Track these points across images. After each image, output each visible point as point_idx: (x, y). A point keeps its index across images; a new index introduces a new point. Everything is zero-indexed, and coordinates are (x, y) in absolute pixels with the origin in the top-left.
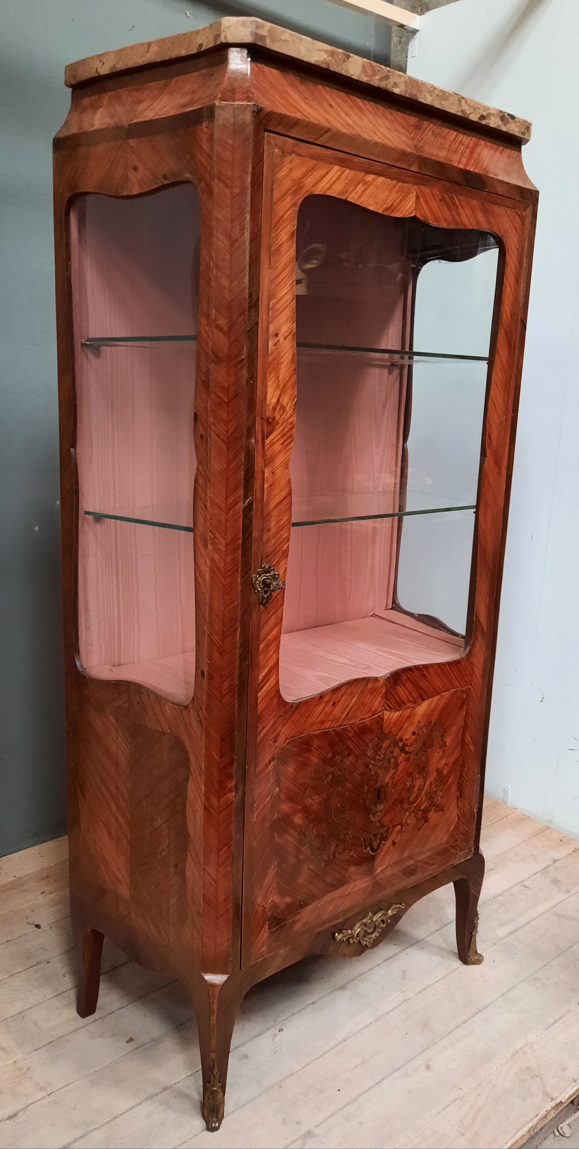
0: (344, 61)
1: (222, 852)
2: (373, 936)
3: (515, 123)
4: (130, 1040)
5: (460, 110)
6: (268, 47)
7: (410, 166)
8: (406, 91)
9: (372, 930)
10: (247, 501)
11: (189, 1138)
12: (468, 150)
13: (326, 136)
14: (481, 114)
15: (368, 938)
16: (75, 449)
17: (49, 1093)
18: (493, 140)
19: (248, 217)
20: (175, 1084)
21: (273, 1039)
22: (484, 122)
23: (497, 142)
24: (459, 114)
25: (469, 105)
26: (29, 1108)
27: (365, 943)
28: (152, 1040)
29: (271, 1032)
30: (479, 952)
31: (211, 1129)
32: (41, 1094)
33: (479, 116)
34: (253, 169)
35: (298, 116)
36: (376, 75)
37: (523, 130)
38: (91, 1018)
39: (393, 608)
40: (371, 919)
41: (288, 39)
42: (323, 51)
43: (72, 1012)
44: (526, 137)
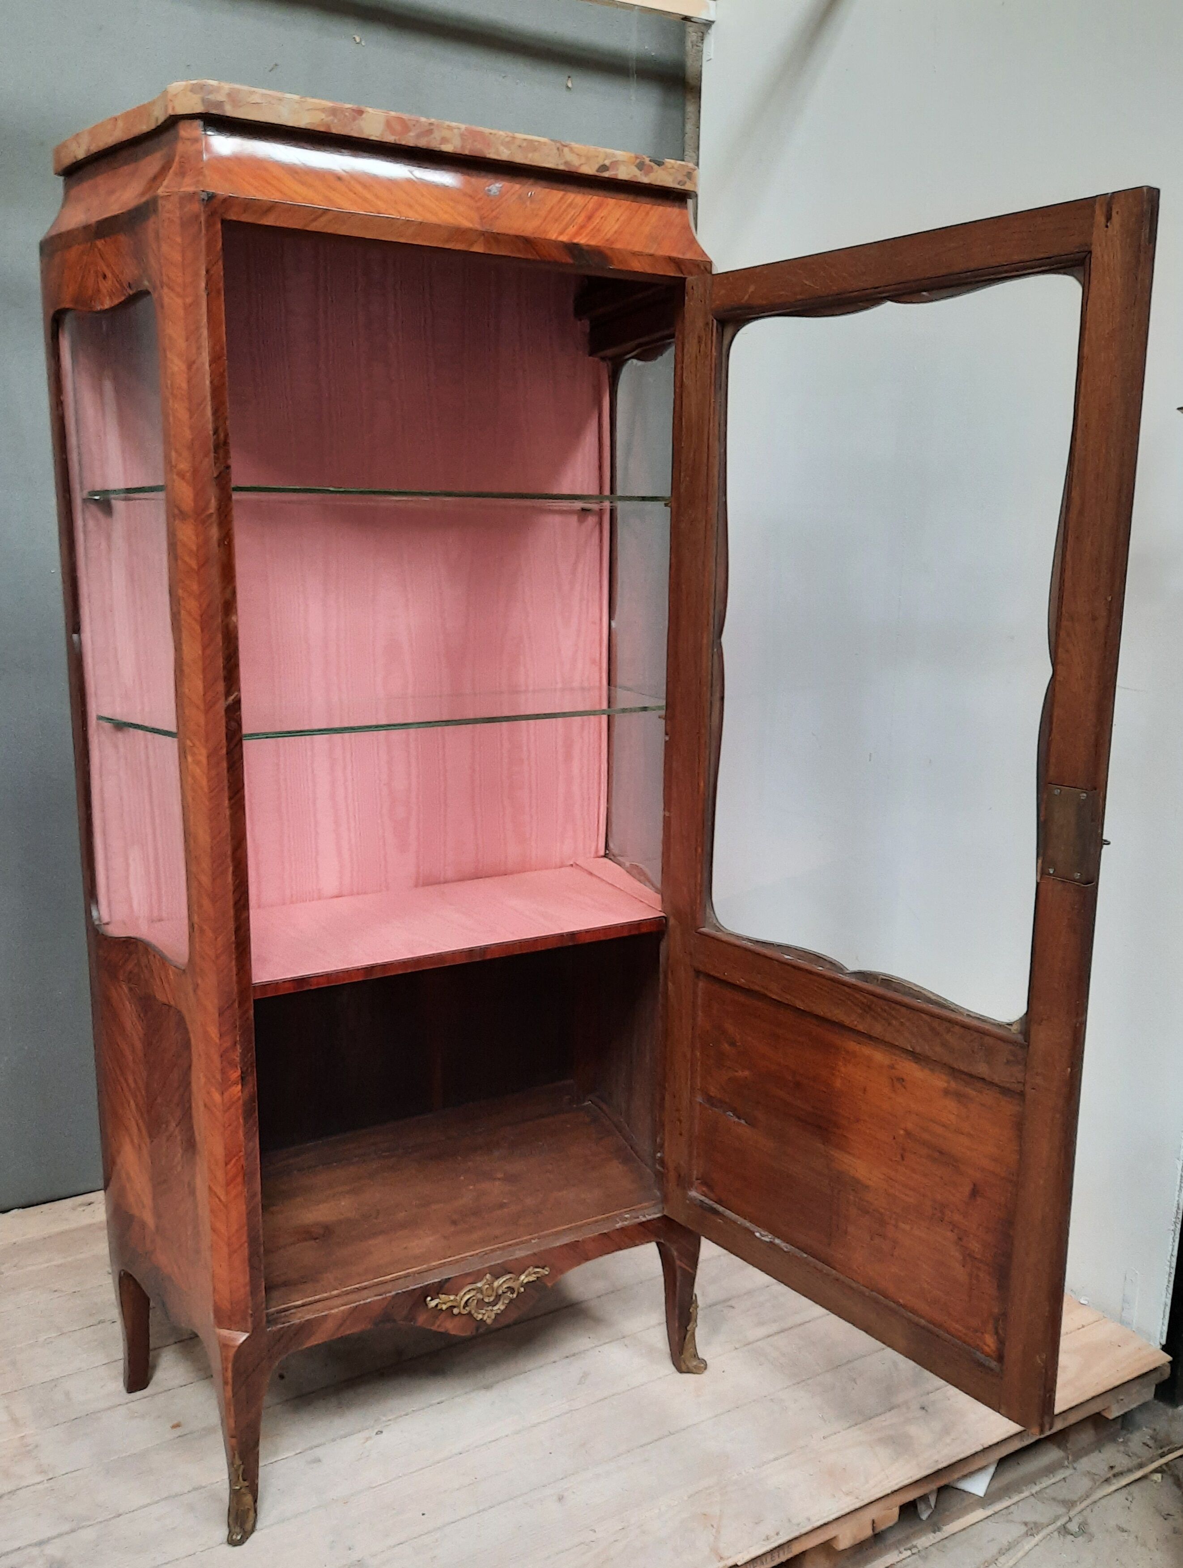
0: (354, 119)
1: (229, 1167)
2: (495, 1308)
3: (663, 170)
4: (176, 1426)
5: (563, 161)
6: (228, 114)
7: (472, 245)
8: (462, 147)
9: (492, 1299)
10: (232, 698)
11: (200, 1550)
12: (583, 215)
13: (324, 219)
14: (601, 163)
15: (486, 1310)
16: (80, 636)
17: (50, 1477)
18: (631, 197)
19: (205, 332)
20: (212, 1484)
21: (364, 1443)
22: (606, 174)
23: (639, 199)
24: (562, 167)
25: (578, 155)
26: (18, 1492)
27: (480, 1316)
28: (204, 1429)
29: (366, 1434)
30: (700, 1355)
31: (232, 1542)
32: (39, 1479)
33: (597, 167)
34: (207, 272)
35: (276, 197)
36: (410, 131)
37: (680, 178)
38: (139, 1394)
39: (605, 856)
40: (491, 1284)
41: (259, 101)
42: (318, 110)
43: (118, 1385)
44: (688, 187)
